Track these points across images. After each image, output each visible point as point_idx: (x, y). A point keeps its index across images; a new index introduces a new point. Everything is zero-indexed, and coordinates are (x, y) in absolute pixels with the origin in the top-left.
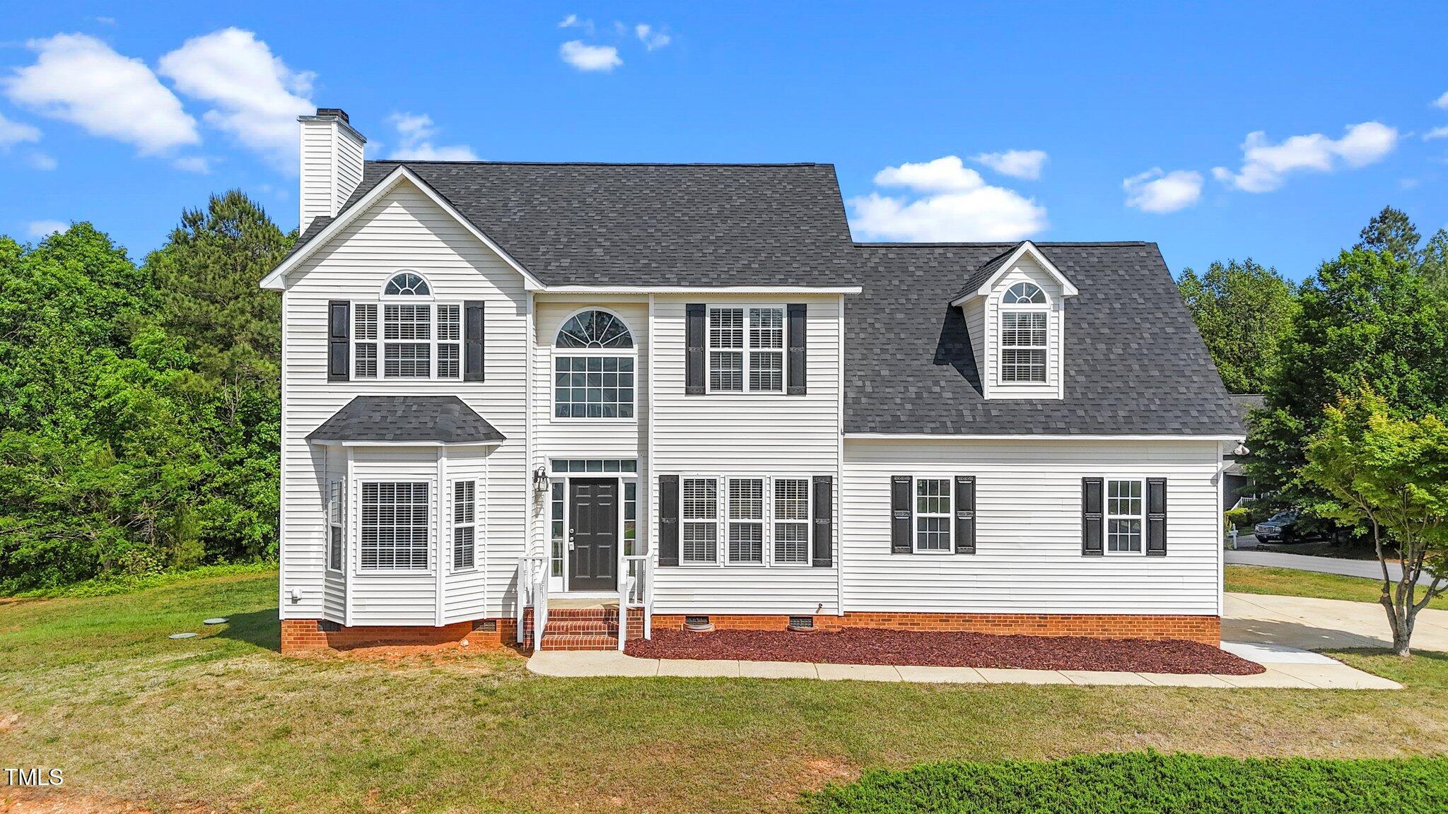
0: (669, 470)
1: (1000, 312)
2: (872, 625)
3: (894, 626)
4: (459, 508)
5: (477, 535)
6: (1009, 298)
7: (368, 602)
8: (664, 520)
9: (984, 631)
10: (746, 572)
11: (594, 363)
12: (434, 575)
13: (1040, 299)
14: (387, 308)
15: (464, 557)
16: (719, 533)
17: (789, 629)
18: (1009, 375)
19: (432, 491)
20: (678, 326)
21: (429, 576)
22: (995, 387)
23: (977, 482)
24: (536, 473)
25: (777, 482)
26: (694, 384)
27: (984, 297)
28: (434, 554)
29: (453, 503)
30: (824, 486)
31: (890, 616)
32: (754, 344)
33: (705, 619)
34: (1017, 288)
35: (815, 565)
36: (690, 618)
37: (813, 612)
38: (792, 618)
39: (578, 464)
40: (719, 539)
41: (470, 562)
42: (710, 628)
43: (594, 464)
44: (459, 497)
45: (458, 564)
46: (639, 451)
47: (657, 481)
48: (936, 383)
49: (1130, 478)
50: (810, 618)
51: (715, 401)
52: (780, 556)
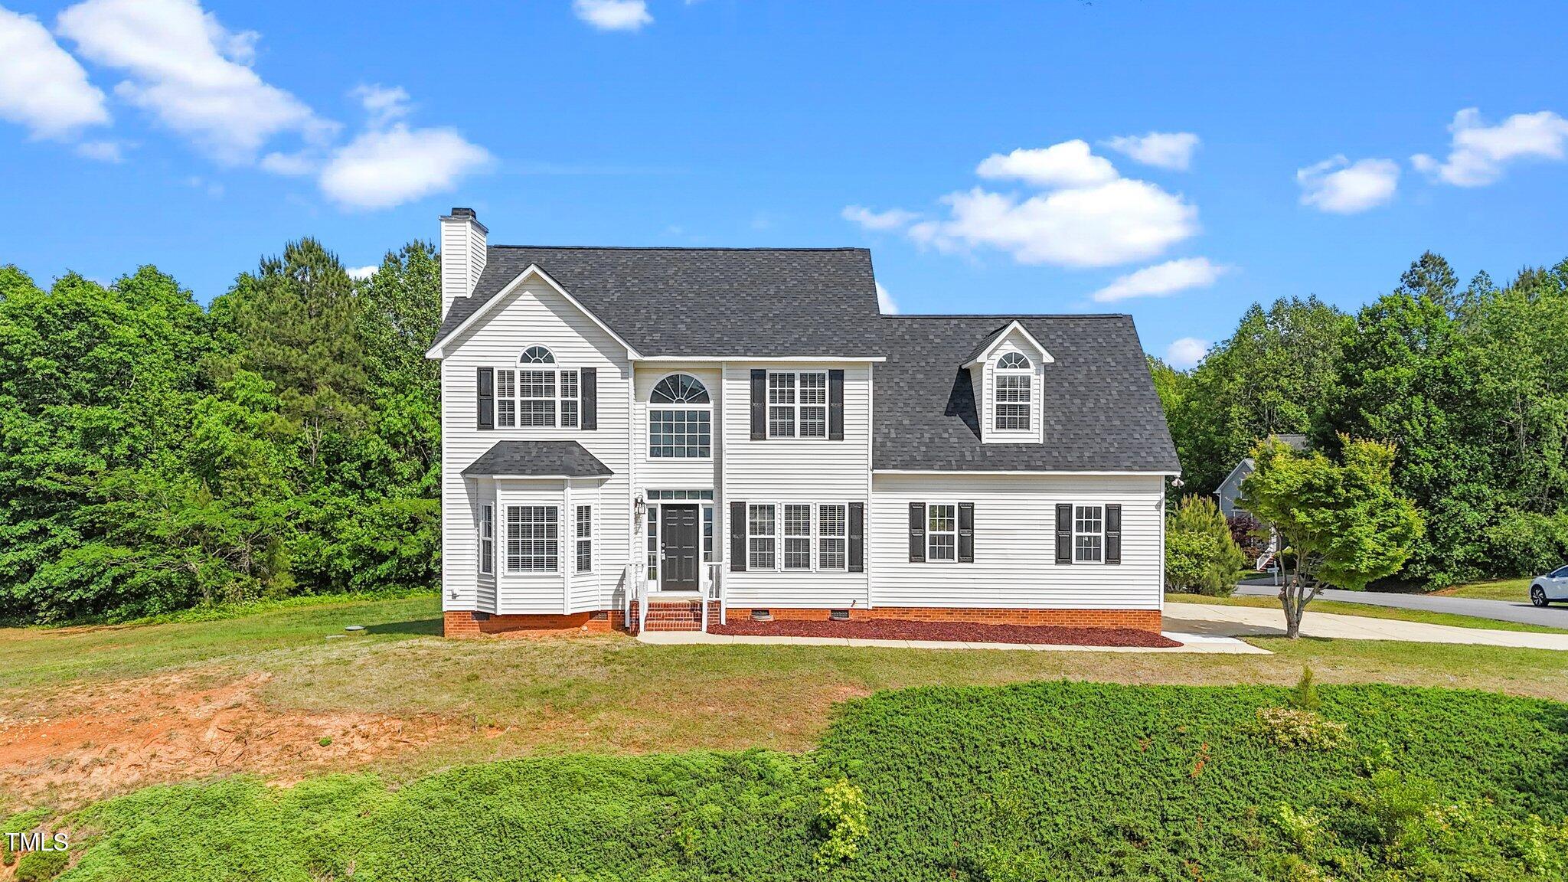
0: (738, 498)
1: (995, 376)
2: (894, 617)
3: (912, 618)
4: (580, 526)
5: (593, 547)
6: (1001, 364)
7: (512, 596)
8: (734, 536)
9: (980, 622)
10: (797, 575)
11: (681, 414)
12: (562, 576)
13: (1025, 365)
14: (522, 374)
15: (584, 564)
16: (777, 546)
17: (831, 619)
18: (1001, 424)
19: (560, 513)
20: (745, 386)
21: (558, 577)
22: (991, 434)
23: (975, 507)
24: (636, 500)
25: (821, 507)
26: (757, 431)
27: (982, 364)
28: (562, 560)
29: (576, 522)
30: (857, 510)
31: (908, 610)
32: (803, 401)
33: (767, 611)
34: (1008, 356)
35: (850, 571)
36: (755, 611)
37: (849, 607)
38: (833, 611)
39: (669, 493)
40: (777, 551)
41: (588, 568)
42: (770, 618)
43: (680, 493)
44: (580, 518)
45: (580, 568)
46: (714, 484)
47: (729, 506)
48: (946, 431)
49: (1093, 504)
50: (846, 611)
51: (773, 445)
52: (823, 565)
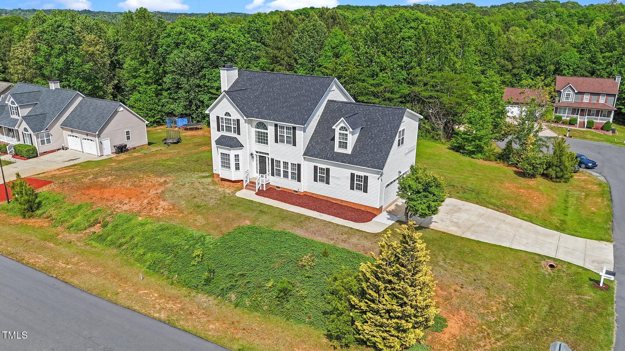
0: (272, 158)
1: (338, 132)
2: (310, 195)
3: (314, 196)
5: (240, 165)
6: (340, 129)
8: (272, 167)
9: (331, 201)
10: (285, 180)
11: (261, 132)
13: (346, 130)
15: (237, 168)
16: (281, 171)
17: (293, 193)
18: (340, 146)
19: (230, 156)
20: (273, 128)
21: (230, 171)
22: (337, 149)
23: (331, 169)
24: (251, 153)
25: (291, 163)
26: (276, 141)
27: (335, 129)
28: (231, 167)
29: (235, 158)
30: (299, 166)
31: (313, 194)
32: (287, 134)
33: (279, 187)
34: (342, 127)
35: (297, 181)
36: (277, 187)
38: (293, 191)
39: (260, 153)
40: (281, 173)
41: (239, 169)
42: (280, 189)
43: (263, 153)
46: (268, 152)
47: (270, 159)
48: (328, 146)
49: (360, 175)
50: (297, 191)
51: (280, 145)
52: (292, 178)
